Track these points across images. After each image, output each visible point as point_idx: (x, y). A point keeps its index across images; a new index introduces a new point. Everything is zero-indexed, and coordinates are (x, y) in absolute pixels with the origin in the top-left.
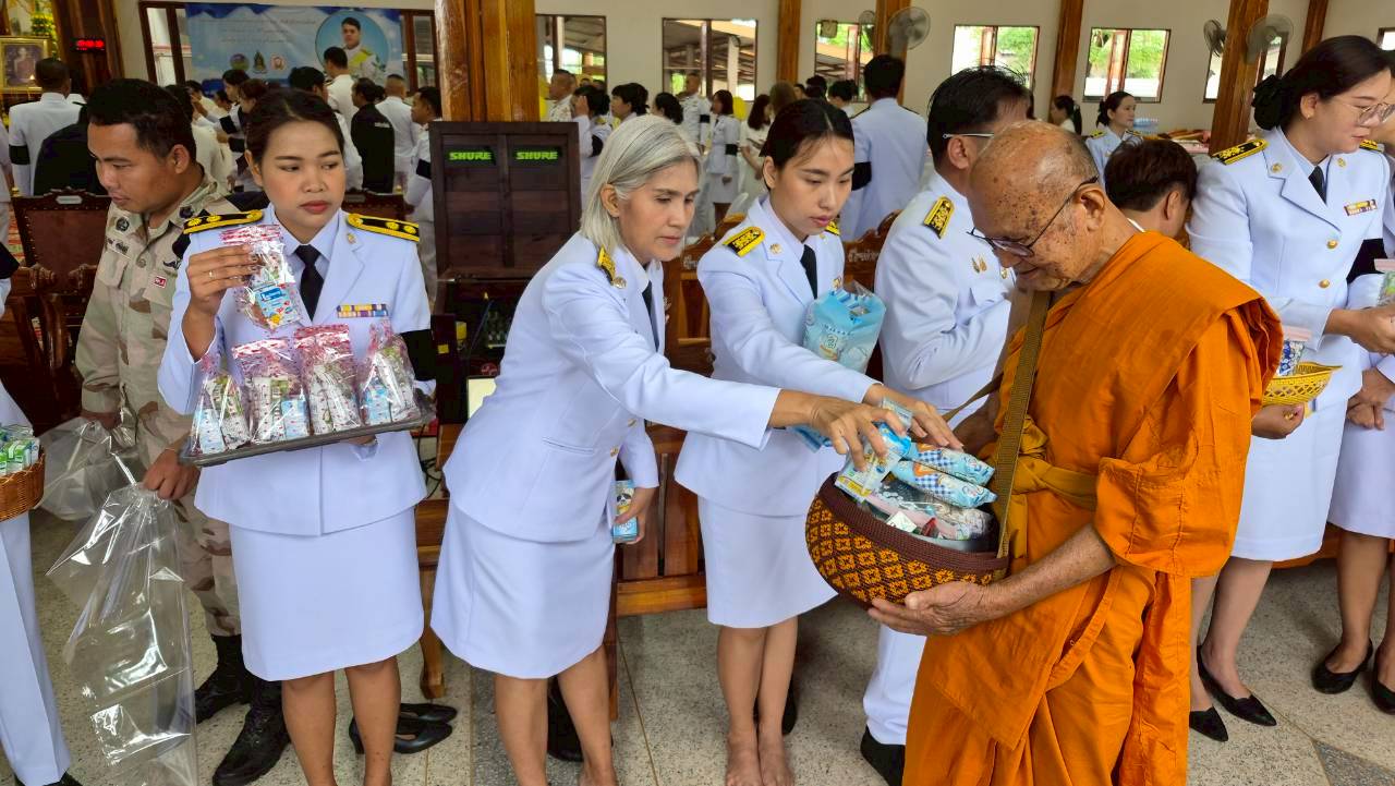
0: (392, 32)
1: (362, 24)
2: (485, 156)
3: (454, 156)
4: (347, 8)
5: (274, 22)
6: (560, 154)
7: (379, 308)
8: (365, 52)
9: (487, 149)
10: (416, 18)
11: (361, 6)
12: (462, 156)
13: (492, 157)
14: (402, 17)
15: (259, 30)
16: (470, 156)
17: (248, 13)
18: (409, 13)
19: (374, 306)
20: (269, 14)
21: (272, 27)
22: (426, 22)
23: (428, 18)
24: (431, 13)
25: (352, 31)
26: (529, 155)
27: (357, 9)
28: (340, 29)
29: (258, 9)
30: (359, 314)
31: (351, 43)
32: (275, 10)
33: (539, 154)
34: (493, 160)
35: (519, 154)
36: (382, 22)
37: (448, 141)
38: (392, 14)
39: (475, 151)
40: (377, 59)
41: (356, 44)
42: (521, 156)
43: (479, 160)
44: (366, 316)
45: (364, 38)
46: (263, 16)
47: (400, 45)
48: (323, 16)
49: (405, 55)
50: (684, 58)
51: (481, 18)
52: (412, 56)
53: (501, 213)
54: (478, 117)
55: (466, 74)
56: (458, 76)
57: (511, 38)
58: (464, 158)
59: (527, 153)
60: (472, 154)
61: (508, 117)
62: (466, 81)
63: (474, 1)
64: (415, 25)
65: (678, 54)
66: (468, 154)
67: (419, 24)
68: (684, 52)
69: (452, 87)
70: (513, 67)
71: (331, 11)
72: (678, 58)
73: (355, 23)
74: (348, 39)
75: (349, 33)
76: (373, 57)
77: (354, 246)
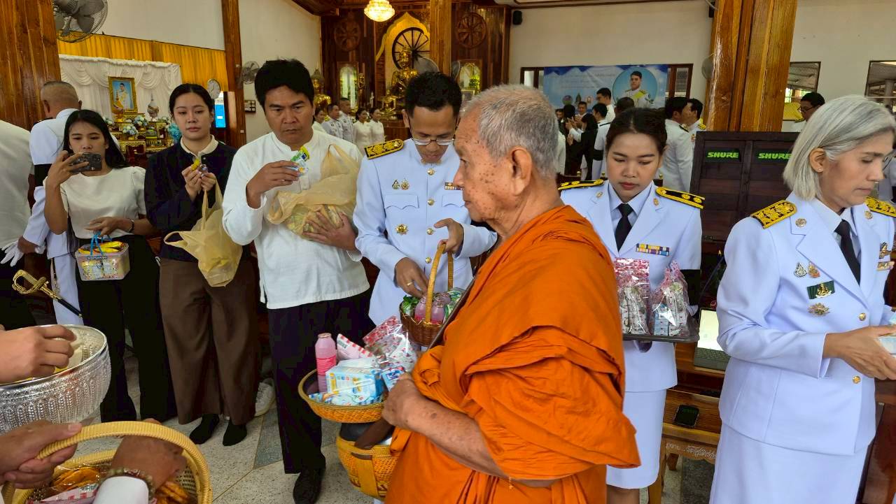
0: (662, 79)
1: (643, 75)
2: (735, 155)
3: (710, 155)
4: (636, 66)
5: (591, 76)
7: (664, 249)
8: (642, 92)
9: (736, 150)
10: (679, 70)
11: (644, 63)
12: (717, 155)
13: (740, 156)
14: (669, 69)
15: (582, 81)
16: (723, 155)
17: (577, 71)
18: (674, 67)
19: (661, 248)
20: (589, 71)
21: (589, 79)
22: (685, 72)
23: (687, 69)
24: (690, 66)
25: (636, 79)
26: (768, 156)
27: (642, 66)
28: (629, 79)
29: (583, 68)
30: (650, 251)
31: (634, 86)
32: (590, 69)
33: (777, 155)
34: (740, 158)
35: (760, 155)
36: (655, 72)
37: (709, 145)
38: (663, 68)
39: (727, 151)
41: (638, 87)
42: (762, 156)
43: (730, 157)
44: (655, 253)
45: (643, 83)
46: (585, 73)
47: (665, 87)
48: (620, 71)
49: (667, 93)
50: (883, 90)
51: (747, 61)
52: (672, 93)
53: (739, 197)
54: (733, 129)
55: (729, 100)
56: (724, 101)
57: (768, 75)
58: (718, 156)
59: (767, 154)
60: (725, 154)
61: (757, 129)
62: (729, 104)
63: (744, 50)
64: (677, 73)
65: (877, 87)
66: (722, 153)
67: (680, 72)
68: (883, 87)
69: (717, 108)
70: (766, 94)
71: (625, 67)
72: (876, 90)
73: (639, 74)
74: (632, 85)
75: (634, 81)
76: (646, 96)
77: (658, 207)
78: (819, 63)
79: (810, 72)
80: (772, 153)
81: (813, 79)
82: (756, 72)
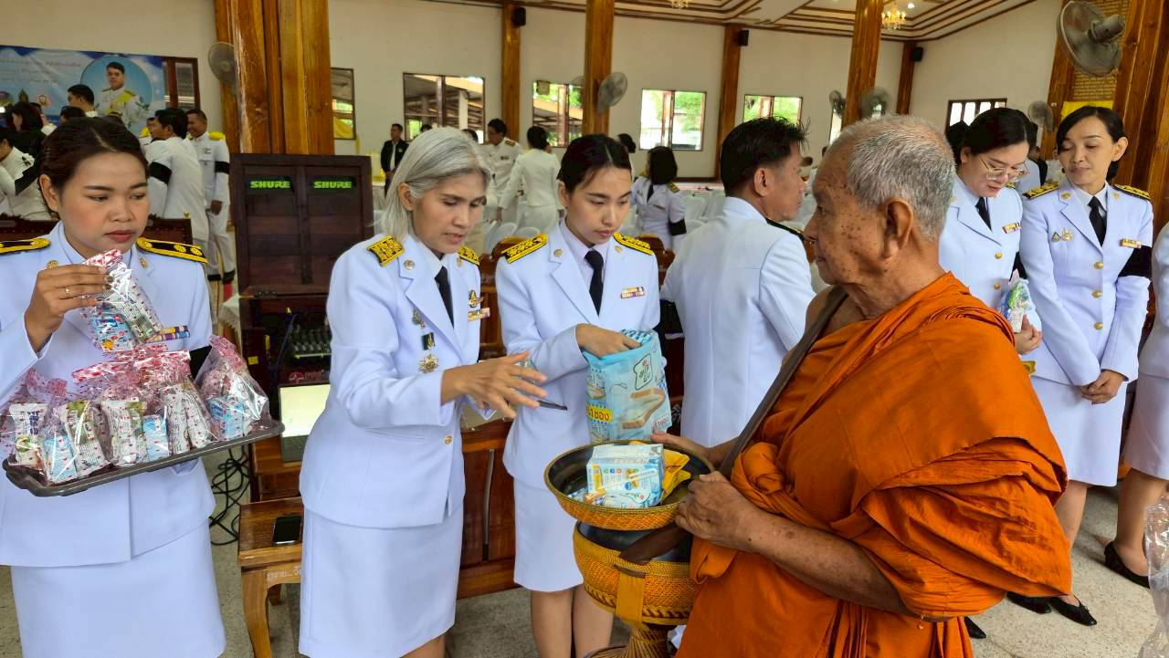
0: (156, 76)
1: (126, 68)
2: (285, 185)
3: (254, 184)
4: (112, 54)
5: (38, 64)
6: (354, 184)
7: (182, 329)
8: (128, 92)
9: (286, 178)
10: (178, 65)
11: (125, 52)
12: (262, 184)
13: (291, 185)
14: (165, 64)
15: (23, 71)
16: (270, 184)
17: (13, 55)
18: (172, 60)
19: (177, 329)
20: (34, 56)
21: (37, 68)
22: (188, 69)
23: (189, 66)
24: (194, 61)
25: (117, 74)
26: (325, 185)
27: (121, 55)
28: (105, 72)
29: (23, 51)
31: (116, 84)
32: (38, 53)
33: (335, 183)
34: (292, 188)
35: (316, 183)
36: (146, 67)
37: (249, 171)
38: (156, 61)
39: (274, 180)
40: (141, 99)
41: (121, 86)
42: (318, 185)
43: (279, 188)
44: (171, 339)
45: (128, 81)
46: (27, 58)
47: (163, 88)
48: (88, 60)
49: (167, 97)
50: (420, 107)
51: (280, 63)
52: (174, 98)
53: (299, 235)
54: (277, 150)
55: (266, 112)
56: (258, 113)
57: (308, 81)
58: (265, 186)
59: (324, 183)
60: (273, 183)
61: (305, 151)
62: (266, 118)
63: (273, 48)
64: (177, 71)
65: (414, 103)
66: (269, 183)
67: (181, 69)
68: (419, 103)
69: (252, 123)
70: (309, 107)
71: (96, 55)
72: (413, 106)
73: (121, 68)
74: (112, 81)
75: (114, 76)
76: (137, 98)
77: (149, 270)
78: (352, 70)
79: (343, 80)
80: (329, 181)
81: (347, 90)
82: (293, 78)
